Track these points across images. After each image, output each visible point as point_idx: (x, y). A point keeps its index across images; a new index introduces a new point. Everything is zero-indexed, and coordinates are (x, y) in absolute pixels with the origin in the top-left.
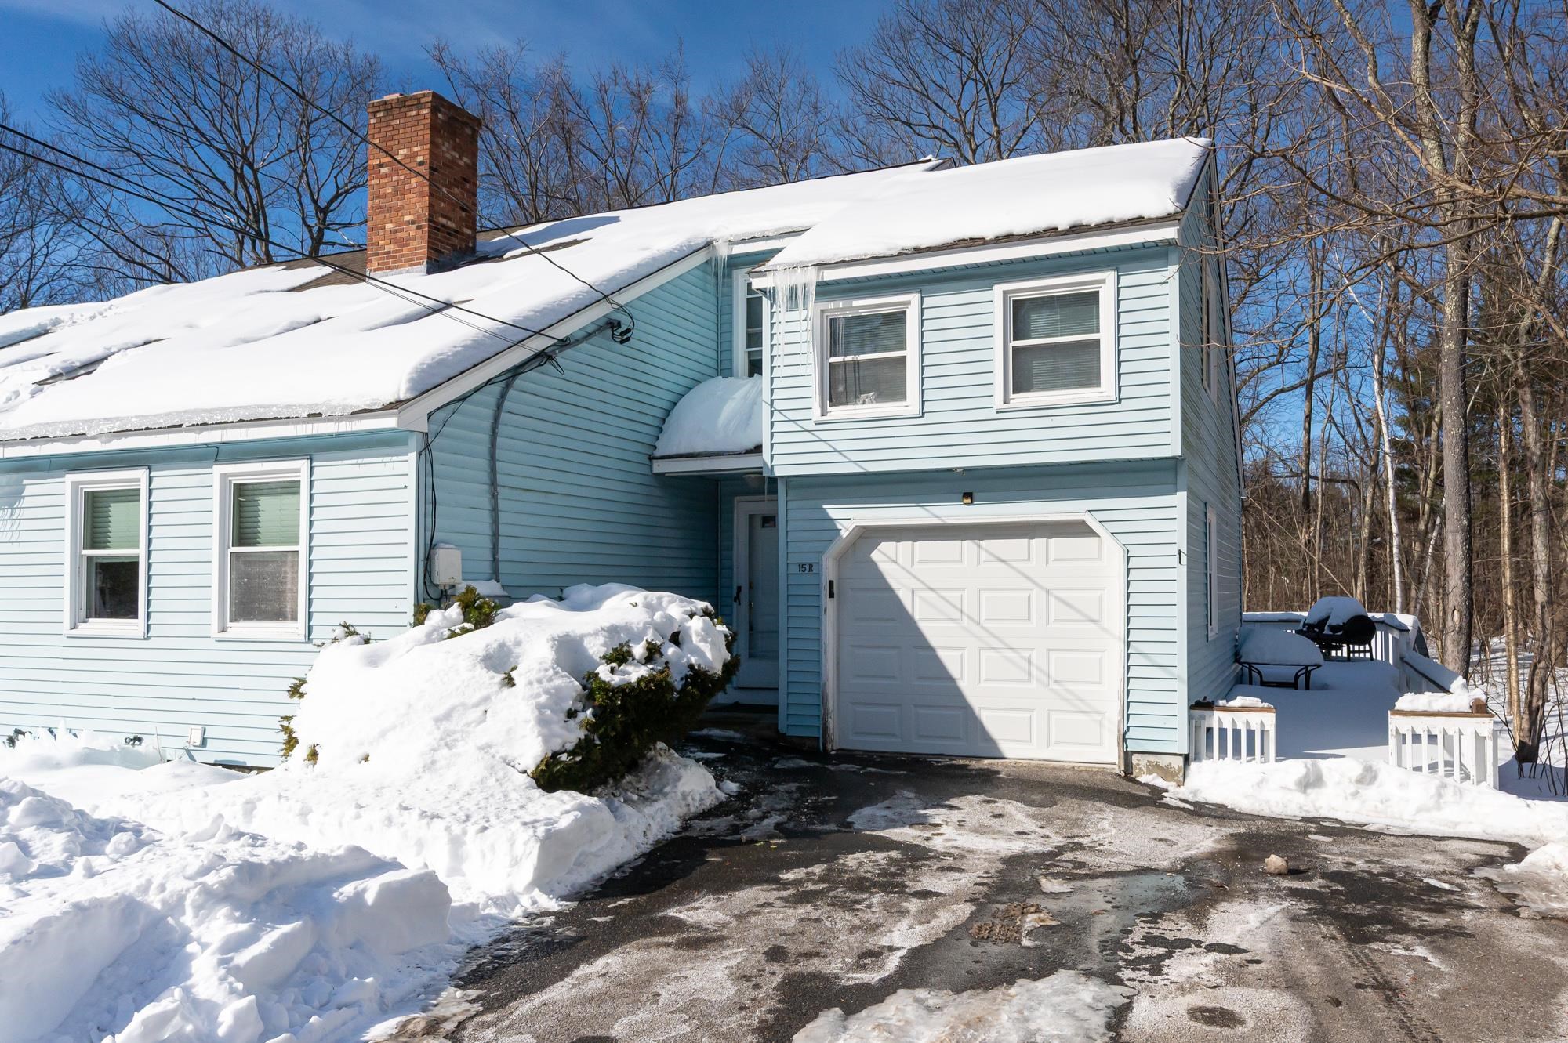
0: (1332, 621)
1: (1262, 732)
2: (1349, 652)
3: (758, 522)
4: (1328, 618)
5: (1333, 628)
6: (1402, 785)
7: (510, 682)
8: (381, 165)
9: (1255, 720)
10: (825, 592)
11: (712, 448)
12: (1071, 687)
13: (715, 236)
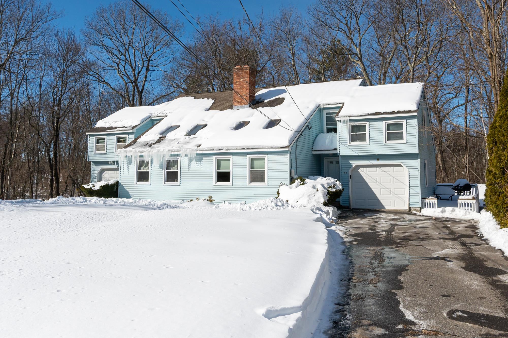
0: (460, 185)
1: (435, 203)
2: (465, 193)
3: (329, 162)
4: (459, 185)
5: (461, 187)
6: (460, 212)
7: (318, 191)
8: (237, 82)
9: (433, 201)
10: (349, 177)
11: (325, 149)
12: (398, 195)
13: (320, 103)
